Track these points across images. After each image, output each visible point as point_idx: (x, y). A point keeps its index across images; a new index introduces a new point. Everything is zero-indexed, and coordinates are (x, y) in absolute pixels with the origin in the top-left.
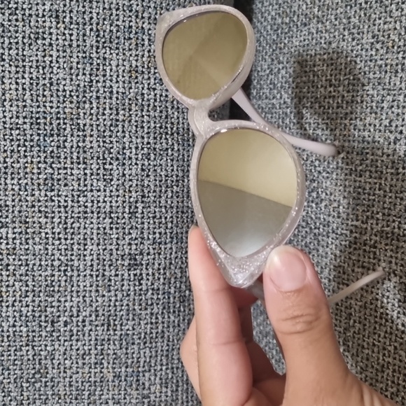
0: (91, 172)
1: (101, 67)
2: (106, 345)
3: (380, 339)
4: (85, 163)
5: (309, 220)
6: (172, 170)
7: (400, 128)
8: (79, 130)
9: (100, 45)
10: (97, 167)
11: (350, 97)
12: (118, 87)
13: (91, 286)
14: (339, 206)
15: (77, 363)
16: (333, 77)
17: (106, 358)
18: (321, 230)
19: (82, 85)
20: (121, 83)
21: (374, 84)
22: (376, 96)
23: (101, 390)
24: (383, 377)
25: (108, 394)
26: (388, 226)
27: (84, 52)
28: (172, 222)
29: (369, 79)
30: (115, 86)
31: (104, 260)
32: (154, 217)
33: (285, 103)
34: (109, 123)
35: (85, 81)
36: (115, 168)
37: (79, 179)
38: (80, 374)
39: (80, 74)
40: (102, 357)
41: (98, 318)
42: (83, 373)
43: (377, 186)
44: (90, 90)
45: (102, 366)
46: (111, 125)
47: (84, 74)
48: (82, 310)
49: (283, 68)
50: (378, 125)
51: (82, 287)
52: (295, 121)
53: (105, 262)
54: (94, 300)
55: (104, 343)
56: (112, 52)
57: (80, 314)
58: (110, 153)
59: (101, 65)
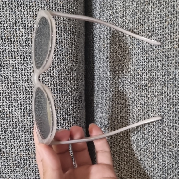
0: (18, 62)
1: (20, 15)
2: (30, 141)
4: (15, 58)
6: (55, 60)
7: (153, 29)
8: (11, 44)
9: (19, 6)
10: (21, 60)
11: (132, 20)
13: (21, 114)
14: (131, 70)
15: (17, 150)
16: (125, 13)
17: (30, 147)
19: (12, 24)
20: (29, 22)
21: (141, 12)
22: (142, 17)
23: (29, 163)
25: (33, 164)
26: (151, 75)
27: (12, 9)
28: (57, 84)
29: (139, 10)
30: (27, 23)
31: (26, 102)
32: (48, 82)
33: (106, 28)
34: (25, 40)
35: (13, 22)
36: (29, 60)
37: (13, 66)
38: (19, 155)
39: (11, 19)
40: (28, 147)
41: (25, 129)
42: (20, 155)
43: (145, 58)
44: (15, 25)
45: (29, 151)
46: (26, 41)
47: (12, 19)
48: (18, 125)
49: (105, 13)
50: (144, 30)
51: (17, 115)
52: (111, 36)
53: (27, 103)
54: (23, 120)
55: (29, 140)
56: (24, 8)
57: (17, 127)
58: (26, 53)
59: (20, 14)
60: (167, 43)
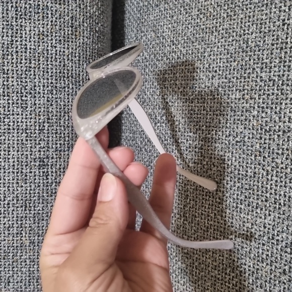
0: (13, 102)
1: (19, 32)
2: (24, 221)
3: (206, 210)
4: (8, 96)
5: (161, 135)
6: (69, 102)
7: (215, 69)
8: (4, 74)
9: (18, 17)
10: (17, 98)
11: (185, 51)
12: (31, 45)
13: (13, 180)
14: (179, 124)
15: (4, 233)
16: (175, 39)
17: (24, 230)
18: (169, 141)
19: (6, 43)
20: (32, 42)
21: (199, 42)
22: (200, 49)
23: (21, 253)
24: (208, 235)
25: (26, 255)
26: (209, 134)
27: (7, 21)
28: (69, 137)
29: (196, 38)
30: (29, 44)
31: (22, 162)
32: (56, 133)
33: (145, 58)
34: (25, 69)
35: (8, 41)
36: (29, 99)
37: (4, 107)
38: (7, 241)
39: (5, 36)
40: (21, 229)
41: (19, 202)
42: (8, 241)
43: (202, 108)
44: (11, 46)
45: (21, 236)
46: (26, 70)
47: (7, 36)
48: (7, 197)
49: (144, 35)
50: (202, 68)
51: (7, 180)
52: (152, 70)
53: (23, 163)
54: (15, 189)
55: (23, 219)
56: (26, 21)
57: (6, 199)
58: (26, 89)
59: (19, 30)
60: (234, 91)
